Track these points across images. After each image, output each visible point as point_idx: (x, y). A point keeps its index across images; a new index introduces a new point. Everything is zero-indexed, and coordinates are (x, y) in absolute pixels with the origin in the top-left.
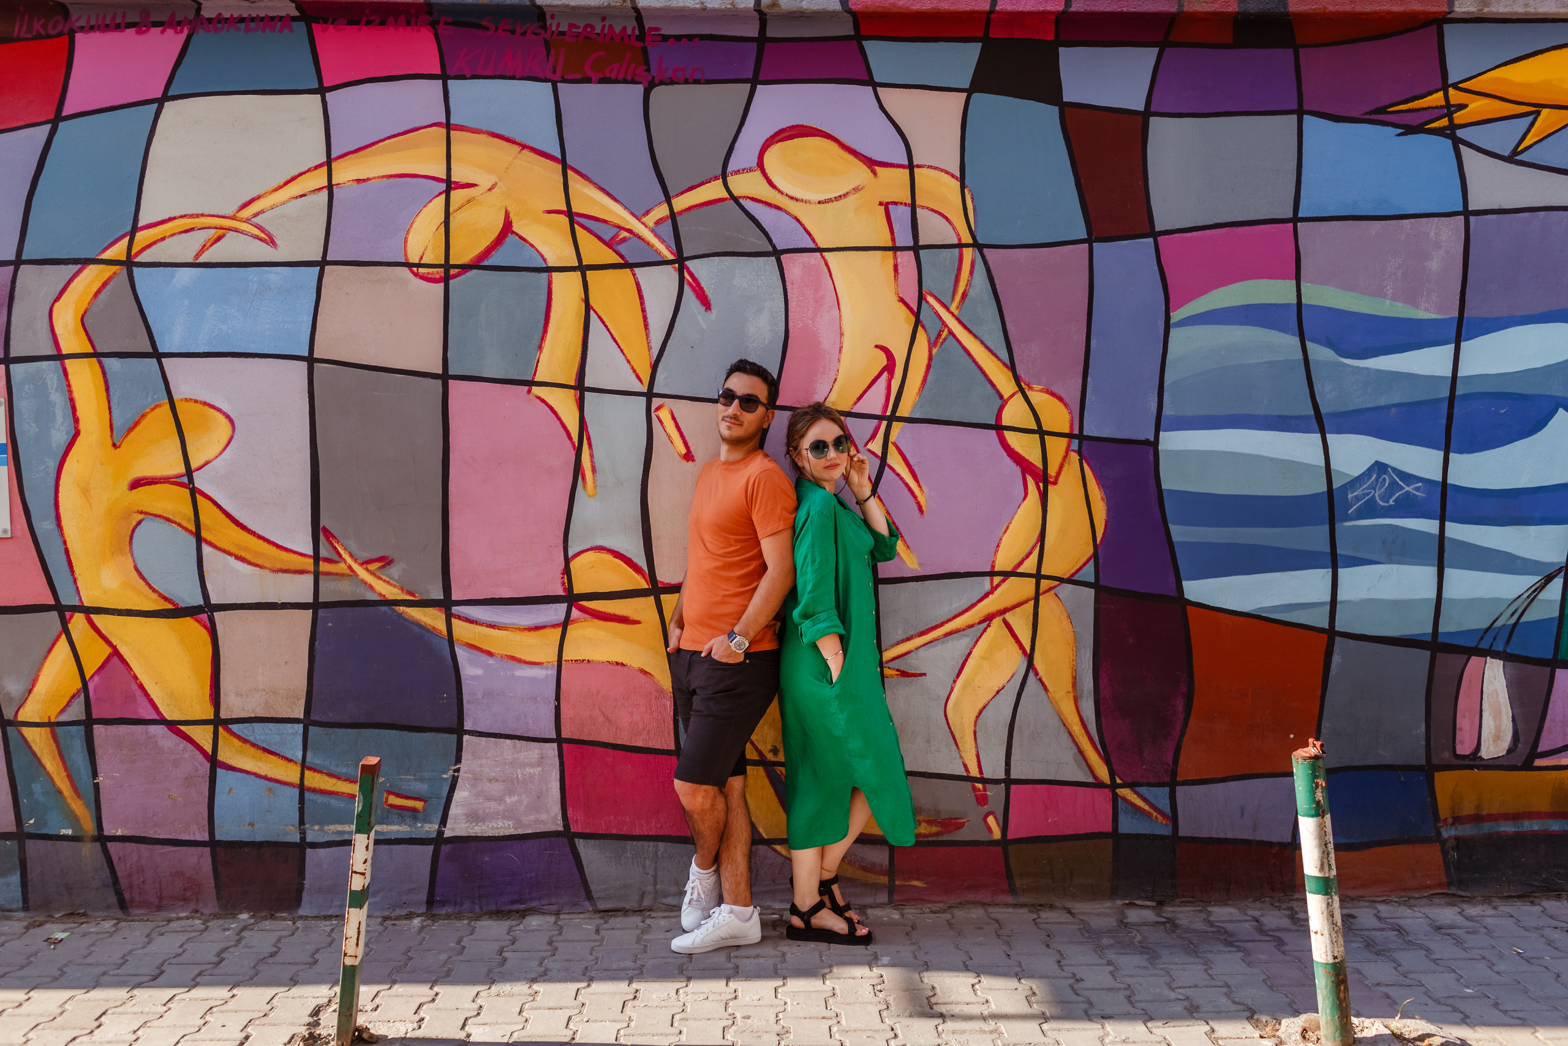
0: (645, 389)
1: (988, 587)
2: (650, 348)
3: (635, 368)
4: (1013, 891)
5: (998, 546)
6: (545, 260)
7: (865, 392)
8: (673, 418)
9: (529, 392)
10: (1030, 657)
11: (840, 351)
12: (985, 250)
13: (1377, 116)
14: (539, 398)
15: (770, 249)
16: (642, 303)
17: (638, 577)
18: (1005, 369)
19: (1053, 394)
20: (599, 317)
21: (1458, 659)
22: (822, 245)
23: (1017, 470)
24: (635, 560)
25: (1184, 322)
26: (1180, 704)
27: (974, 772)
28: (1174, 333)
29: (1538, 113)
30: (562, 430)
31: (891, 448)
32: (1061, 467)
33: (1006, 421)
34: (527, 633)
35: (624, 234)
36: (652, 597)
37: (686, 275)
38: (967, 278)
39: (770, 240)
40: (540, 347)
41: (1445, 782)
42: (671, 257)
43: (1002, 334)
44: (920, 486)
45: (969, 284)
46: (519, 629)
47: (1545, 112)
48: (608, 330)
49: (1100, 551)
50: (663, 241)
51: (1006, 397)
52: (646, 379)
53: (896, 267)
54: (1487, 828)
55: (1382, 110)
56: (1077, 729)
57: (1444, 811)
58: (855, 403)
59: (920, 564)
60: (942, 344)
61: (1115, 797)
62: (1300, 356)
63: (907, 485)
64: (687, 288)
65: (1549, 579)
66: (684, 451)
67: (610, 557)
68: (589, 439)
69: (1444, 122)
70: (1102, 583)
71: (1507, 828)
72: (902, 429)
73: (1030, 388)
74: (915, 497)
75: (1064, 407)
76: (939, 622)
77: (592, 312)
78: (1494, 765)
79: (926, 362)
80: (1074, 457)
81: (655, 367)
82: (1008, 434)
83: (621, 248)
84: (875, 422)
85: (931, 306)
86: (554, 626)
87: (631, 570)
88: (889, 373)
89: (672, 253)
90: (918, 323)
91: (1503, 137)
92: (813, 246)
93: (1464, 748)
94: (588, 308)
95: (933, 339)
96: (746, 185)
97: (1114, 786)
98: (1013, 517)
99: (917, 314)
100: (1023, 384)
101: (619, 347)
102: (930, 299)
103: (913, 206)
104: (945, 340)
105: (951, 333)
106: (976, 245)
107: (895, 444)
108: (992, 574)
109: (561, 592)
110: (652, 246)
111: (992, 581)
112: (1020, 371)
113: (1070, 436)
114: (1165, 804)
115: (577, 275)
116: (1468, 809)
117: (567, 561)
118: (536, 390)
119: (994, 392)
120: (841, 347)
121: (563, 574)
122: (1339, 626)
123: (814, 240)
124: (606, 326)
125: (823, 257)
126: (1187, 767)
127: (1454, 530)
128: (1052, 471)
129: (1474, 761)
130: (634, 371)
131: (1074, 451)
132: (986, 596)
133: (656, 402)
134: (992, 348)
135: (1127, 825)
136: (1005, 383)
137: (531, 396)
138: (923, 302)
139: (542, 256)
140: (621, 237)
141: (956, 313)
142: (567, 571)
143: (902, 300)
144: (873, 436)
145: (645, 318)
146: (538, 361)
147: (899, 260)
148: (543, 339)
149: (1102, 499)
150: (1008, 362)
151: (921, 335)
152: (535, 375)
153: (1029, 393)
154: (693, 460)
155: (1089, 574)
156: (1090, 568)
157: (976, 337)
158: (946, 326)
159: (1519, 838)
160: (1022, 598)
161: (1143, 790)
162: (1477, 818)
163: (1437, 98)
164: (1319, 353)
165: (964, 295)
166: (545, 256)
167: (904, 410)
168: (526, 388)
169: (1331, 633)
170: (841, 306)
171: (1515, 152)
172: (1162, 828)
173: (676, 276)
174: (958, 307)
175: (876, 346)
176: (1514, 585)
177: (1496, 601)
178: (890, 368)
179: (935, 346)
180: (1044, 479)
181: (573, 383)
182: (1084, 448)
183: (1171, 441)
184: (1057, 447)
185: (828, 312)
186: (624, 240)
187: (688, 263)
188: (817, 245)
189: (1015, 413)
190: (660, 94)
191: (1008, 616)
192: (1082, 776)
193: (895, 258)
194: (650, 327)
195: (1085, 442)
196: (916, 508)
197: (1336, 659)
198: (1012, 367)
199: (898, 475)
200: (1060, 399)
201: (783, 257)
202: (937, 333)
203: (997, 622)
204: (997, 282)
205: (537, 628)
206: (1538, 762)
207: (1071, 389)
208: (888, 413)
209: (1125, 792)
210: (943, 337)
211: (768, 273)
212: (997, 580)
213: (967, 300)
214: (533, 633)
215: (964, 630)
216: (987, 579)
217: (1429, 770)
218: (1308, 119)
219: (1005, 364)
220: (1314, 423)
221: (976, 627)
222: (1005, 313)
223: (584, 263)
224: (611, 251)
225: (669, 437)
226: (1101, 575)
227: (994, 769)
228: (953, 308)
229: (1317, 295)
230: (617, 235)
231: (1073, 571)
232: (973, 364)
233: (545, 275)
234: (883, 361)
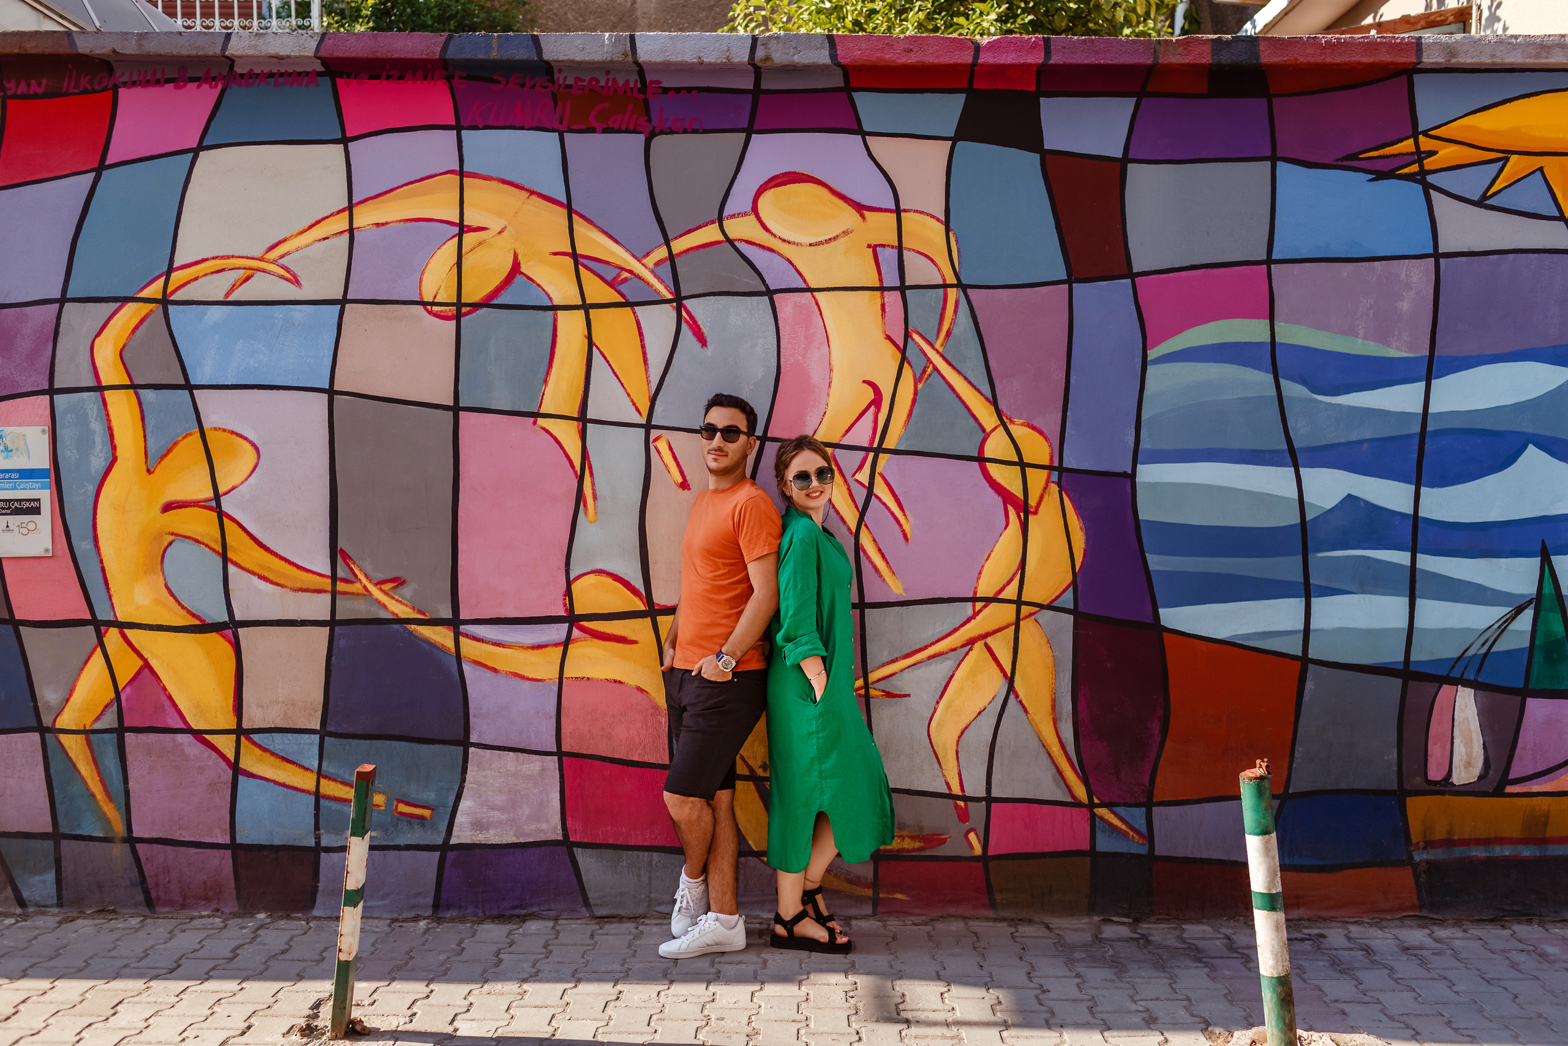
0: (643, 421)
1: (970, 612)
2: (649, 382)
3: (635, 401)
4: (993, 906)
5: (980, 573)
6: (550, 299)
7: (853, 425)
8: (671, 448)
9: (535, 423)
10: (1011, 680)
11: (830, 386)
12: (969, 290)
13: (1349, 162)
14: (544, 429)
15: (764, 289)
16: (642, 340)
17: (636, 599)
18: (988, 404)
19: (1034, 428)
20: (601, 353)
21: (1429, 687)
22: (813, 285)
23: (999, 501)
24: (633, 583)
25: (1160, 360)
26: (1156, 728)
27: (956, 790)
28: (1151, 370)
29: (1507, 159)
30: (565, 459)
31: (878, 479)
32: (1041, 497)
33: (988, 454)
34: (530, 651)
35: (625, 275)
36: (649, 619)
37: (684, 313)
38: (951, 317)
39: (763, 281)
40: (546, 381)
41: (1417, 808)
42: (669, 296)
43: (984, 370)
44: (905, 515)
45: (953, 322)
46: (523, 647)
47: (1514, 158)
48: (610, 365)
49: (1078, 579)
50: (662, 281)
51: (988, 430)
52: (645, 412)
53: (883, 306)
54: (1458, 852)
55: (1354, 157)
56: (1056, 750)
57: (1416, 836)
58: (844, 436)
59: (905, 590)
60: (927, 379)
61: (1093, 816)
62: (1273, 392)
63: (892, 514)
64: (684, 326)
65: (1519, 610)
66: (680, 480)
67: (609, 580)
68: (590, 468)
69: (1415, 168)
70: (1081, 609)
71: (1479, 853)
72: (888, 461)
73: (1012, 422)
74: (900, 525)
75: (1044, 440)
76: (923, 645)
77: (594, 348)
78: (1465, 791)
79: (911, 396)
80: (1054, 488)
81: (653, 400)
82: (990, 466)
83: (622, 288)
84: (862, 454)
85: (916, 343)
86: (556, 645)
87: (629, 593)
88: (876, 407)
89: (671, 293)
90: (904, 359)
91: (1472, 183)
92: (804, 286)
93: (1435, 773)
94: (591, 344)
95: (918, 375)
96: (740, 228)
97: (1091, 806)
98: (995, 545)
99: (903, 351)
100: (1004, 418)
101: (620, 381)
102: (915, 336)
103: (900, 248)
104: (930, 375)
105: (935, 369)
106: (960, 285)
107: (881, 475)
108: (974, 599)
109: (562, 613)
110: (652, 286)
111: (974, 606)
112: (1002, 406)
113: (1049, 468)
114: (1141, 824)
115: (581, 313)
116: (1440, 834)
117: (569, 583)
118: (541, 422)
119: (976, 425)
120: (830, 383)
121: (565, 595)
122: (1311, 654)
123: (805, 281)
124: (608, 362)
125: (814, 297)
126: (1163, 788)
127: (1426, 562)
128: (1033, 502)
129: (1445, 786)
130: (634, 404)
131: (1054, 482)
132: (969, 620)
133: (654, 433)
134: (975, 384)
135: (1104, 844)
136: (987, 417)
137: (536, 427)
138: (909, 339)
139: (548, 295)
140: (622, 277)
141: (941, 350)
142: (568, 593)
143: (888, 338)
144: (861, 467)
145: (644, 354)
146: (543, 394)
147: (886, 300)
148: (548, 373)
149: (1081, 528)
150: (990, 397)
151: (907, 372)
152: (540, 407)
153: (1011, 427)
154: (689, 489)
155: (1068, 600)
156: (1069, 595)
157: (959, 373)
158: (931, 362)
159: (1490, 863)
160: (1004, 623)
161: (1120, 810)
162: (1449, 843)
163: (1408, 145)
164: (1293, 390)
165: (949, 333)
166: (551, 296)
167: (889, 443)
168: (532, 420)
169: (1304, 660)
170: (831, 343)
171: (1484, 197)
172: (1138, 848)
173: (674, 314)
174: (942, 345)
175: (864, 382)
176: (1485, 616)
177: (1469, 630)
178: (877, 402)
179: (920, 381)
180: (1025, 509)
181: (576, 415)
182: (1063, 480)
183: (1148, 474)
184: (1037, 479)
185: (819, 348)
186: (626, 280)
187: (686, 302)
188: (808, 285)
189: (997, 446)
190: (660, 143)
191: (989, 640)
192: (1061, 796)
193: (883, 298)
194: (649, 362)
195: (1064, 474)
196: (901, 536)
197: (1309, 685)
198: (994, 402)
199: (884, 504)
200: (1041, 432)
201: (776, 297)
202: (922, 369)
203: (979, 646)
204: (980, 321)
205: (540, 647)
206: (1509, 789)
207: (1051, 422)
208: (875, 445)
209: (1103, 812)
210: (928, 373)
211: (761, 312)
212: (979, 605)
213: (950, 338)
214: (536, 652)
215: (947, 653)
216: (970, 604)
217: (1401, 794)
218: (1281, 165)
219: (987, 399)
220: (1289, 459)
221: (959, 651)
222: (987, 350)
223: (588, 302)
224: (613, 291)
225: (667, 467)
226: (1080, 602)
227: (975, 787)
228: (938, 345)
229: (1290, 333)
230: (618, 275)
231: (1053, 597)
232: (957, 399)
233: (551, 313)
234: (870, 395)
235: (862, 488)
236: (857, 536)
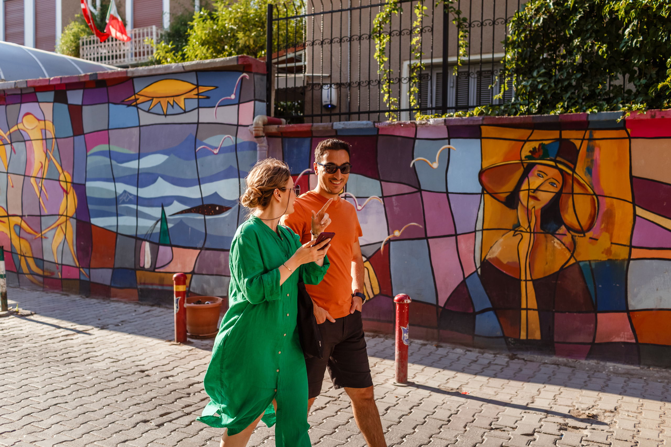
4: (62, 291)
10: (65, 235)
13: (122, 103)
21: (140, 241)
25: (91, 155)
26: (90, 249)
27: (56, 262)
28: (88, 158)
29: (152, 100)
41: (139, 273)
47: (154, 99)
54: (146, 286)
55: (123, 101)
56: (73, 253)
57: (138, 282)
61: (80, 271)
62: (109, 163)
65: (158, 222)
69: (135, 103)
71: (150, 287)
78: (147, 270)
80: (72, 188)
91: (145, 106)
93: (142, 265)
96: (20, 126)
97: (79, 268)
103: (45, 130)
106: (56, 138)
108: (59, 215)
114: (88, 273)
116: (143, 281)
122: (119, 232)
126: (93, 264)
127: (140, 208)
128: (68, 191)
129: (143, 269)
135: (82, 278)
136: (60, 171)
155: (75, 216)
159: (152, 290)
161: (85, 269)
162: (144, 284)
163: (133, 97)
164: (114, 162)
165: (53, 150)
167: (44, 177)
169: (117, 233)
171: (149, 110)
172: (88, 279)
176: (151, 223)
177: (147, 227)
178: (42, 167)
180: (67, 193)
183: (89, 184)
184: (69, 185)
189: (62, 178)
190: (8, 107)
192: (73, 264)
197: (118, 240)
198: (61, 166)
203: (59, 227)
204: (59, 147)
206: (157, 270)
207: (71, 171)
209: (81, 269)
217: (135, 270)
218: (111, 105)
220: (113, 180)
222: (60, 153)
227: (60, 262)
229: (114, 148)
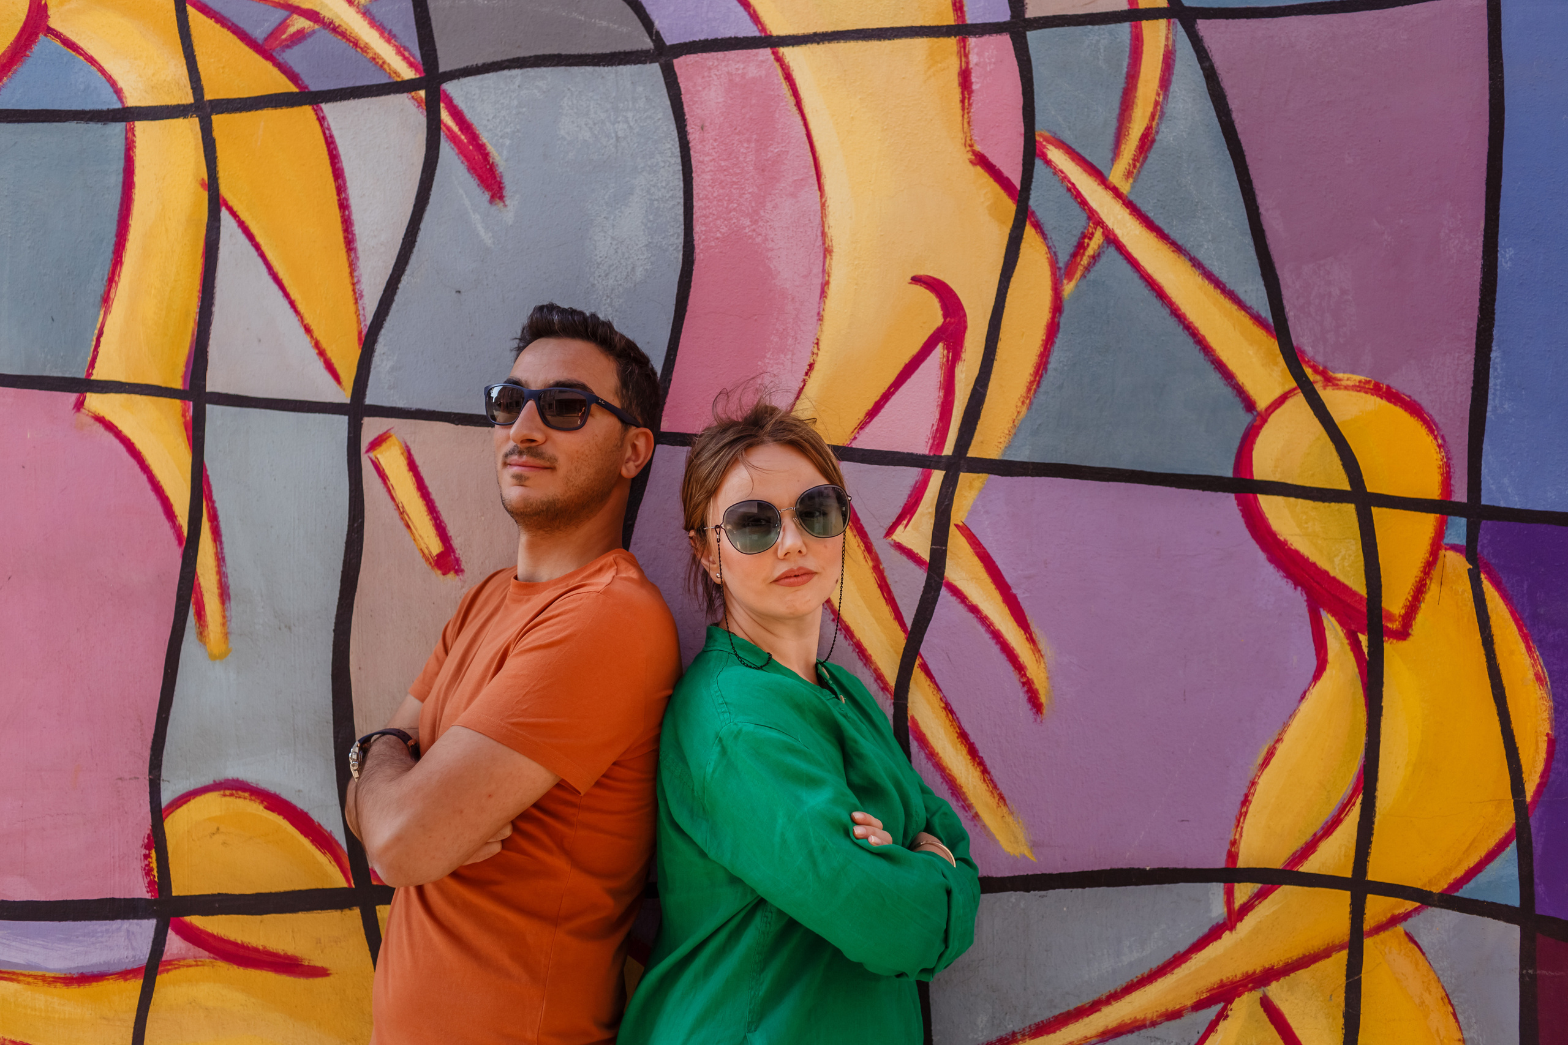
0: (343, 396)
1: (1218, 911)
2: (357, 297)
3: (324, 344)
5: (1246, 801)
6: (118, 92)
7: (886, 397)
8: (412, 466)
9: (79, 405)
11: (823, 294)
12: (1202, 25)
14: (100, 420)
15: (648, 44)
16: (341, 189)
17: (323, 860)
18: (1259, 333)
19: (1392, 396)
20: (242, 225)
22: (777, 27)
23: (1296, 599)
24: (316, 816)
30: (152, 496)
31: (957, 543)
32: (1419, 591)
33: (1263, 467)
34: (61, 990)
35: (300, 23)
36: (357, 911)
37: (445, 116)
38: (1153, 97)
39: (647, 23)
40: (106, 300)
42: (408, 73)
43: (1248, 240)
44: (1031, 639)
45: (1158, 111)
46: (43, 978)
48: (262, 256)
49: (1533, 822)
50: (389, 36)
51: (1262, 404)
52: (348, 372)
53: (965, 79)
58: (862, 426)
59: (1035, 845)
60: (1087, 269)
63: (997, 636)
64: (446, 149)
66: (435, 547)
67: (256, 809)
68: (214, 518)
70: (1542, 908)
72: (983, 493)
73: (1329, 381)
74: (1019, 668)
75: (1423, 431)
76: (1086, 1000)
77: (224, 214)
79: (1045, 316)
80: (1455, 564)
81: (368, 342)
82: (1267, 503)
83: (292, 57)
84: (913, 474)
85: (1057, 171)
86: (125, 974)
87: (306, 842)
88: (948, 348)
89: (411, 65)
90: (1024, 216)
92: (752, 31)
94: (216, 202)
95: (1063, 258)
98: (1286, 725)
99: (1021, 195)
100: (1308, 371)
101: (287, 295)
102: (1055, 155)
104: (1095, 258)
105: (1112, 240)
106: (1179, 12)
107: (964, 530)
108: (1230, 875)
109: (141, 891)
110: (365, 49)
111: (1230, 894)
112: (1301, 337)
113: (1442, 507)
115: (190, 127)
117: (158, 814)
118: (95, 402)
119: (1228, 391)
120: (825, 285)
121: (148, 847)
123: (755, 18)
124: (257, 247)
125: (779, 59)
128: (1394, 602)
130: (322, 353)
131: (1454, 548)
132: (1215, 934)
133: (371, 428)
134: (1224, 278)
136: (1260, 369)
137: (83, 417)
138: (1038, 163)
139: (113, 83)
140: (292, 30)
141: (1125, 188)
142: (157, 841)
143: (981, 161)
144: (908, 511)
145: (347, 224)
146: (101, 334)
147: (973, 59)
148: (112, 279)
149: (1538, 678)
150: (1266, 313)
151: (1033, 250)
152: (92, 365)
153: (1327, 395)
154: (459, 571)
155: (1503, 883)
156: (1507, 865)
157: (1178, 248)
158: (1099, 222)
160: (1316, 943)
165: (1146, 142)
166: (121, 84)
167: (987, 444)
168: (73, 397)
170: (824, 180)
173: (419, 119)
174: (1129, 174)
175: (916, 280)
178: (951, 333)
179: (1069, 275)
180: (1371, 624)
181: (178, 384)
182: (1484, 538)
184: (1405, 538)
185: (793, 195)
186: (300, 36)
187: (451, 88)
188: (763, 29)
189: (1288, 447)
191: (1275, 991)
193: (964, 53)
194: (360, 245)
195: (1485, 524)
196: (1022, 697)
198: (1278, 327)
199: (974, 609)
200: (1414, 409)
201: (682, 64)
202: (1074, 241)
203: (1245, 1005)
204: (1234, 104)
205: (84, 979)
207: (1444, 379)
208: (948, 450)
210: (1090, 252)
211: (641, 103)
212: (1243, 892)
213: (1153, 155)
214: (75, 991)
215: (1153, 1024)
216: (1217, 890)
219: (1257, 319)
221: (1189, 1018)
222: (1257, 184)
223: (208, 97)
224: (268, 65)
225: (402, 512)
226: (1540, 889)
228: (1116, 176)
230: (282, 26)
231: (1459, 873)
232: (1172, 322)
233: (119, 128)
234: (933, 316)
235: (911, 565)
236: (901, 694)
